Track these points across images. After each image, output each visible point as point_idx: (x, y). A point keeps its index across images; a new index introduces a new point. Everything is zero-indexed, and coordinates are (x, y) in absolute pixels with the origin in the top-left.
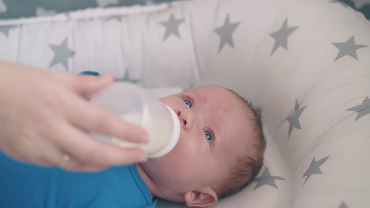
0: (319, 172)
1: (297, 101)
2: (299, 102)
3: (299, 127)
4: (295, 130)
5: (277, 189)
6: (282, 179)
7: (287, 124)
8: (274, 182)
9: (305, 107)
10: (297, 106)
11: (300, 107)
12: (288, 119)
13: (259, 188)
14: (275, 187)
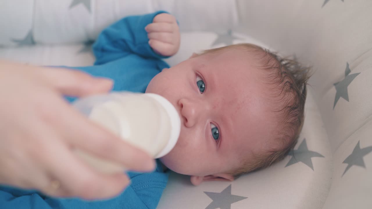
0: (362, 164)
1: (348, 65)
2: (350, 67)
3: (347, 98)
4: (341, 100)
5: (313, 169)
6: (320, 156)
7: (333, 91)
8: (311, 160)
9: (357, 74)
10: (348, 71)
11: (350, 74)
12: (335, 84)
13: (293, 165)
14: (311, 166)
